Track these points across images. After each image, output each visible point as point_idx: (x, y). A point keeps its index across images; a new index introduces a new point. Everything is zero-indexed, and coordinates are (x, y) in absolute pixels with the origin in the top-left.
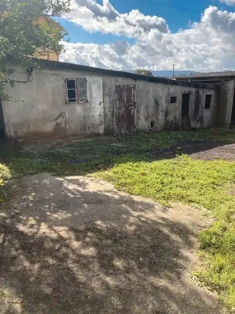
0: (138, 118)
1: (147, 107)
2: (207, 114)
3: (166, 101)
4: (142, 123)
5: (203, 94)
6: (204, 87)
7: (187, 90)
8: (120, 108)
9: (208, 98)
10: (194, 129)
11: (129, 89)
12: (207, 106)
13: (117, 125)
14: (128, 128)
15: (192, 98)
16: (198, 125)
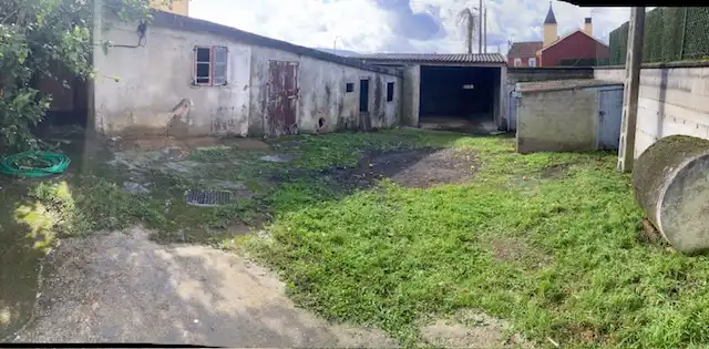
0: (302, 114)
1: (314, 97)
2: (390, 109)
3: (341, 89)
4: (306, 120)
5: (385, 80)
6: (386, 72)
7: (366, 75)
8: (274, 98)
9: (390, 86)
10: (376, 130)
11: (289, 68)
12: (390, 98)
13: (269, 123)
14: (286, 128)
15: (372, 87)
16: (380, 125)
